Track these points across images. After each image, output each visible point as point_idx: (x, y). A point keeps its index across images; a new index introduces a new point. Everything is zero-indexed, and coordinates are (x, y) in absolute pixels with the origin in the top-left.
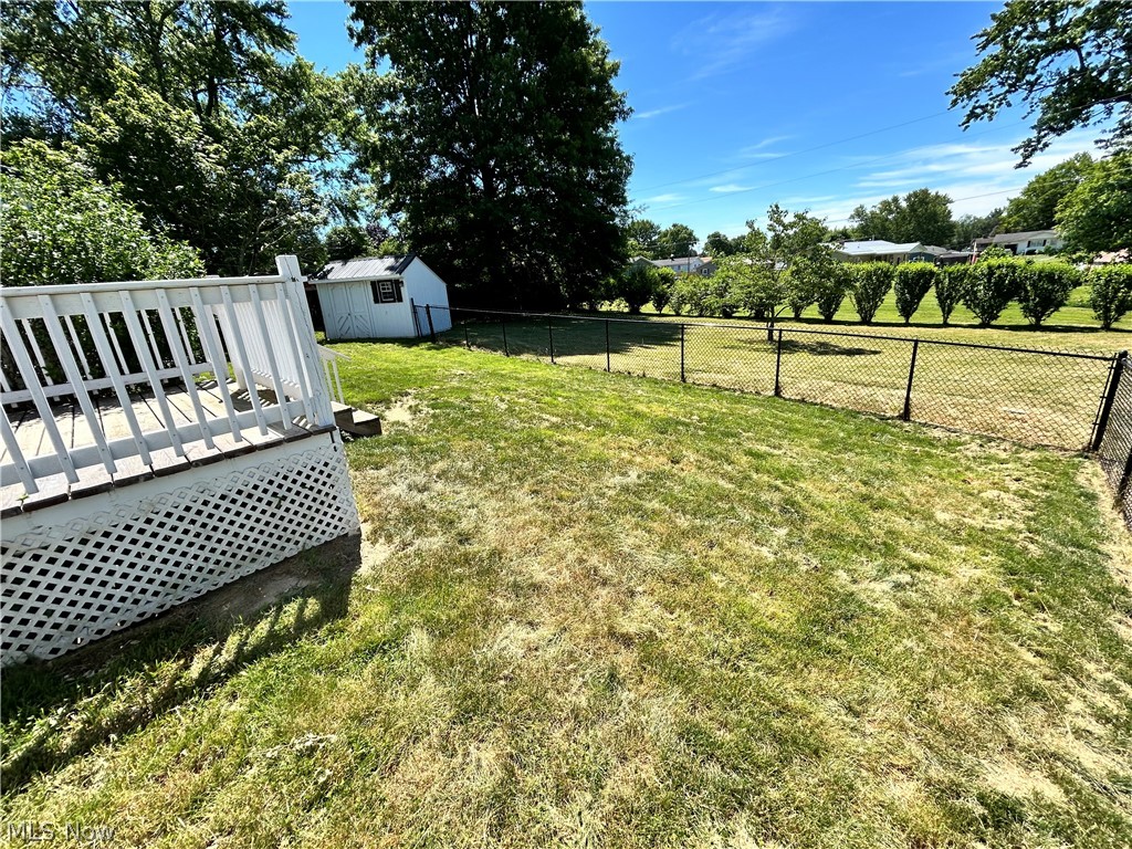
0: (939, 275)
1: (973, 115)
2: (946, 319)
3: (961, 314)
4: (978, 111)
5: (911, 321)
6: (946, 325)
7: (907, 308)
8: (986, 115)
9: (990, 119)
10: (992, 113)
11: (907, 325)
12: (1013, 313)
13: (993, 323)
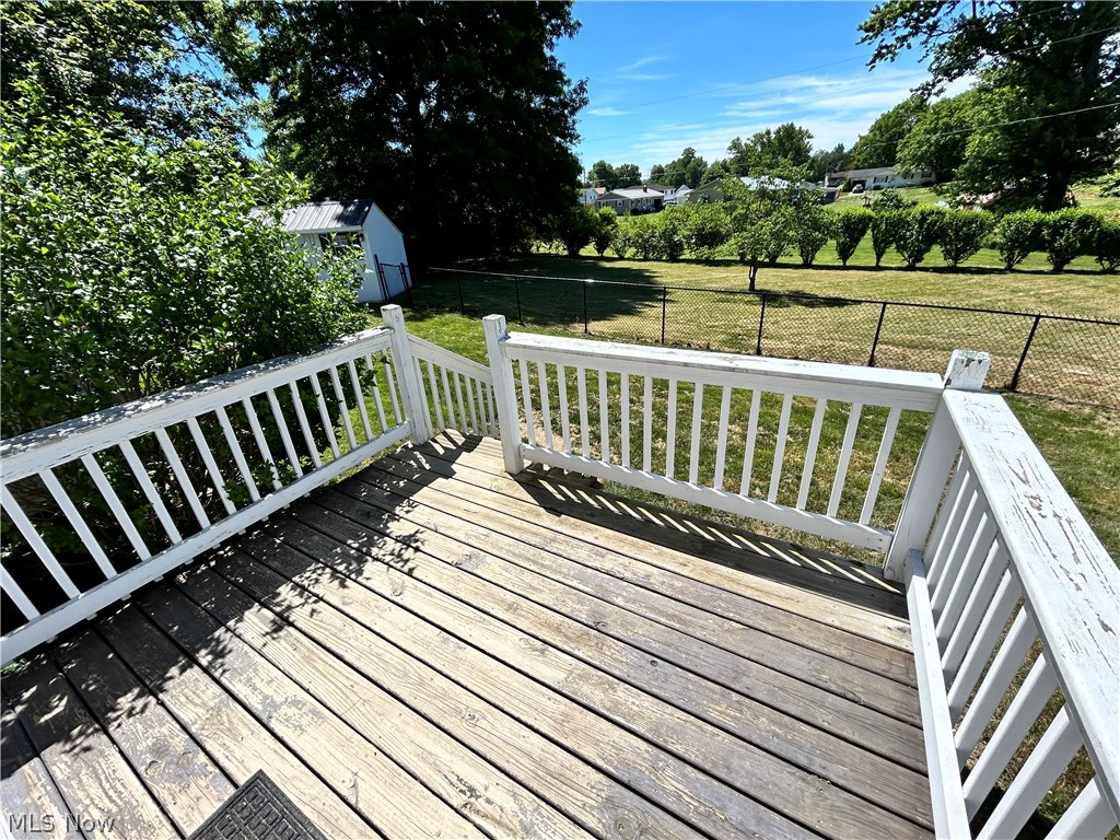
0: (876, 220)
1: (879, 55)
2: (878, 261)
3: (893, 257)
4: (884, 51)
5: (848, 264)
6: (878, 268)
7: (845, 252)
8: (890, 55)
9: (893, 59)
10: (895, 54)
11: (845, 268)
12: (936, 256)
13: (918, 265)
